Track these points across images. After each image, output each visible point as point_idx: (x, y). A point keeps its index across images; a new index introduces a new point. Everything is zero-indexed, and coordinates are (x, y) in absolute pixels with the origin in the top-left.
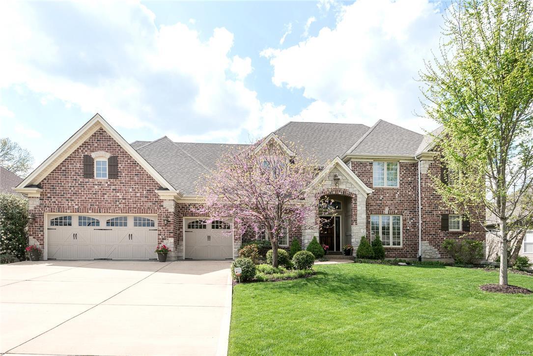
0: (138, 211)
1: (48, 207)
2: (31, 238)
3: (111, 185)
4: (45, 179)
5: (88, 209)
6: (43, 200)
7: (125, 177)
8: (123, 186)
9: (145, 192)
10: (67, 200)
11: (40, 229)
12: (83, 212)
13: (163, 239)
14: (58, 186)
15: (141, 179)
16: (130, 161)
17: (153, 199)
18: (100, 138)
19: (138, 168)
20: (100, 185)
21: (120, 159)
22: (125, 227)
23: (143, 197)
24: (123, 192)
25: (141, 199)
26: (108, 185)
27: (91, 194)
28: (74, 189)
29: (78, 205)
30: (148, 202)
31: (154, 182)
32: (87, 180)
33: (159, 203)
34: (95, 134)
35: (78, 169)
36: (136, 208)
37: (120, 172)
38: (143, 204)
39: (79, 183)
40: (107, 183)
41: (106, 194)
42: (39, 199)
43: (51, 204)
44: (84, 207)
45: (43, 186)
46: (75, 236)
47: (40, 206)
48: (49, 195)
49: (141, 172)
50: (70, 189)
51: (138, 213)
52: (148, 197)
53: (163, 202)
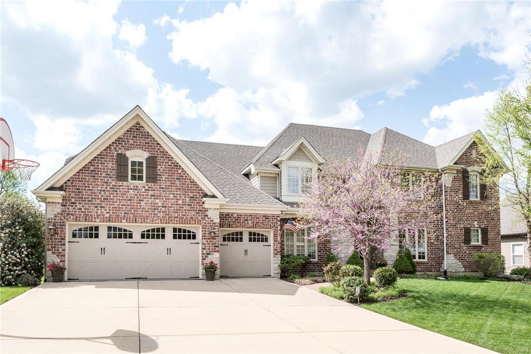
0: (180, 222)
1: (72, 214)
2: (49, 253)
3: (149, 190)
4: (69, 180)
5: (121, 218)
6: (66, 206)
7: (165, 181)
8: (163, 191)
9: (187, 199)
10: (96, 207)
11: (61, 242)
12: (115, 222)
13: (208, 254)
14: (85, 190)
15: (184, 184)
16: (171, 163)
17: (197, 208)
18: (137, 134)
19: (180, 171)
20: (136, 189)
21: (160, 160)
23: (185, 205)
24: (163, 199)
25: (183, 207)
26: (145, 190)
27: (125, 200)
28: (105, 193)
29: (109, 213)
30: (191, 210)
31: (197, 187)
32: (120, 183)
33: (204, 212)
34: (131, 129)
35: (110, 169)
36: (177, 217)
37: (159, 175)
38: (186, 213)
39: (111, 186)
40: (144, 187)
41: (143, 201)
42: (60, 205)
43: (76, 212)
44: (117, 216)
45: (66, 189)
46: (103, 250)
47: (61, 214)
48: (73, 200)
49: (183, 176)
50: (100, 193)
51: (179, 223)
52: (191, 205)
53: (207, 211)
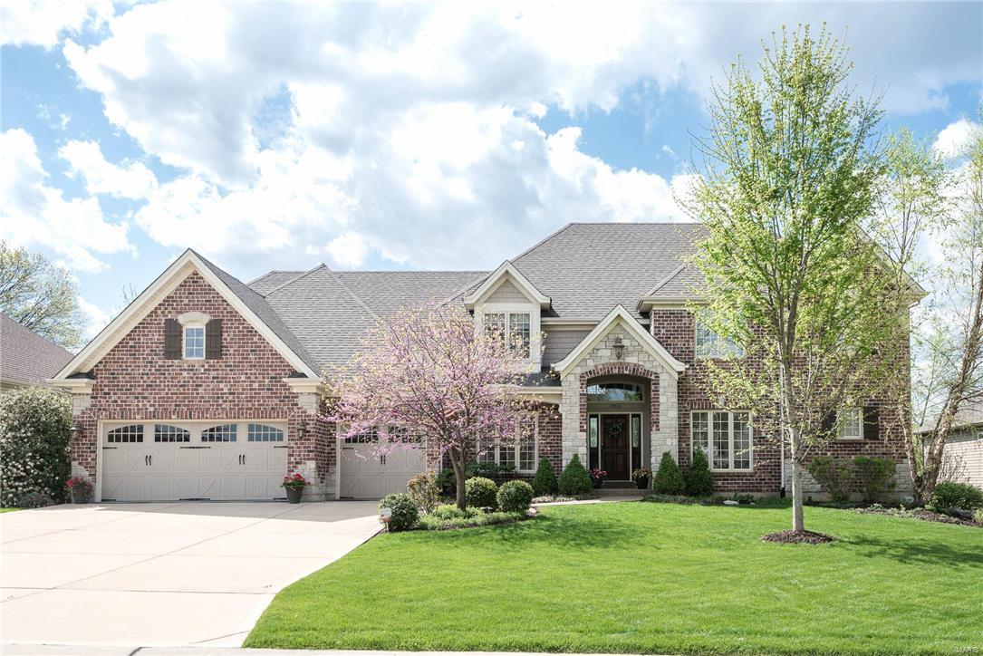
0: (254, 414)
1: (104, 410)
2: (74, 464)
3: (210, 370)
4: (100, 362)
5: (170, 412)
6: (96, 398)
7: (234, 355)
8: (231, 370)
9: (267, 380)
10: (137, 398)
11: (90, 448)
12: (162, 418)
13: (297, 463)
14: (122, 374)
15: (261, 358)
16: (243, 328)
17: (281, 393)
18: (194, 290)
19: (255, 339)
20: (192, 370)
21: (226, 324)
22: (233, 443)
23: (263, 389)
24: (230, 382)
25: (259, 393)
26: (205, 370)
27: (176, 386)
28: (149, 378)
29: (154, 406)
30: (272, 397)
31: (282, 362)
32: (170, 362)
33: (292, 398)
34: (185, 282)
35: (156, 343)
36: (251, 409)
37: (226, 347)
38: (264, 401)
39: (157, 367)
40: (203, 366)
41: (201, 386)
42: (89, 397)
43: (109, 405)
44: (165, 409)
45: (97, 374)
46: (148, 459)
47: (91, 409)
48: (106, 390)
49: (262, 347)
50: (142, 378)
51: (254, 417)
52: (272, 390)
53: (297, 397)
